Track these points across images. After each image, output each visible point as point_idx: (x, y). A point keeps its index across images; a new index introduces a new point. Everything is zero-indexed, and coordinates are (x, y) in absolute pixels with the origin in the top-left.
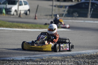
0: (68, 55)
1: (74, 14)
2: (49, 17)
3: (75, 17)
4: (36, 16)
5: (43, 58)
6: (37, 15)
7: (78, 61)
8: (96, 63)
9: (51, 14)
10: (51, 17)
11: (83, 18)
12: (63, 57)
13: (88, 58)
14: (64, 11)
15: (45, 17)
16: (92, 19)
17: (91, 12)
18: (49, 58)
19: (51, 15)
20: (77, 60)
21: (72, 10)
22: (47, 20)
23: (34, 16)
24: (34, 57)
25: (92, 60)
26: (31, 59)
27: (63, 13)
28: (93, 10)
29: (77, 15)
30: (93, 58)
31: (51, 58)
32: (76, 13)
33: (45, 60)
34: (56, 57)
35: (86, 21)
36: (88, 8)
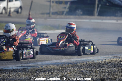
0: (70, 63)
1: (77, 12)
2: (45, 16)
3: (78, 15)
4: (29, 15)
5: (39, 67)
6: (31, 13)
7: (83, 70)
8: (105, 72)
9: (48, 11)
10: (48, 15)
11: (88, 17)
12: (64, 65)
13: (96, 66)
14: (65, 8)
15: (41, 16)
16: (99, 17)
17: (99, 9)
18: (47, 67)
19: (49, 14)
20: (82, 68)
21: (74, 6)
22: (43, 19)
23: (28, 14)
24: (28, 66)
25: (100, 69)
26: (24, 69)
27: (63, 10)
28: (101, 6)
29: (81, 13)
30: (101, 66)
31: (48, 67)
32: (80, 10)
33: (41, 69)
34: (55, 66)
35: (93, 21)
36: (94, 4)
